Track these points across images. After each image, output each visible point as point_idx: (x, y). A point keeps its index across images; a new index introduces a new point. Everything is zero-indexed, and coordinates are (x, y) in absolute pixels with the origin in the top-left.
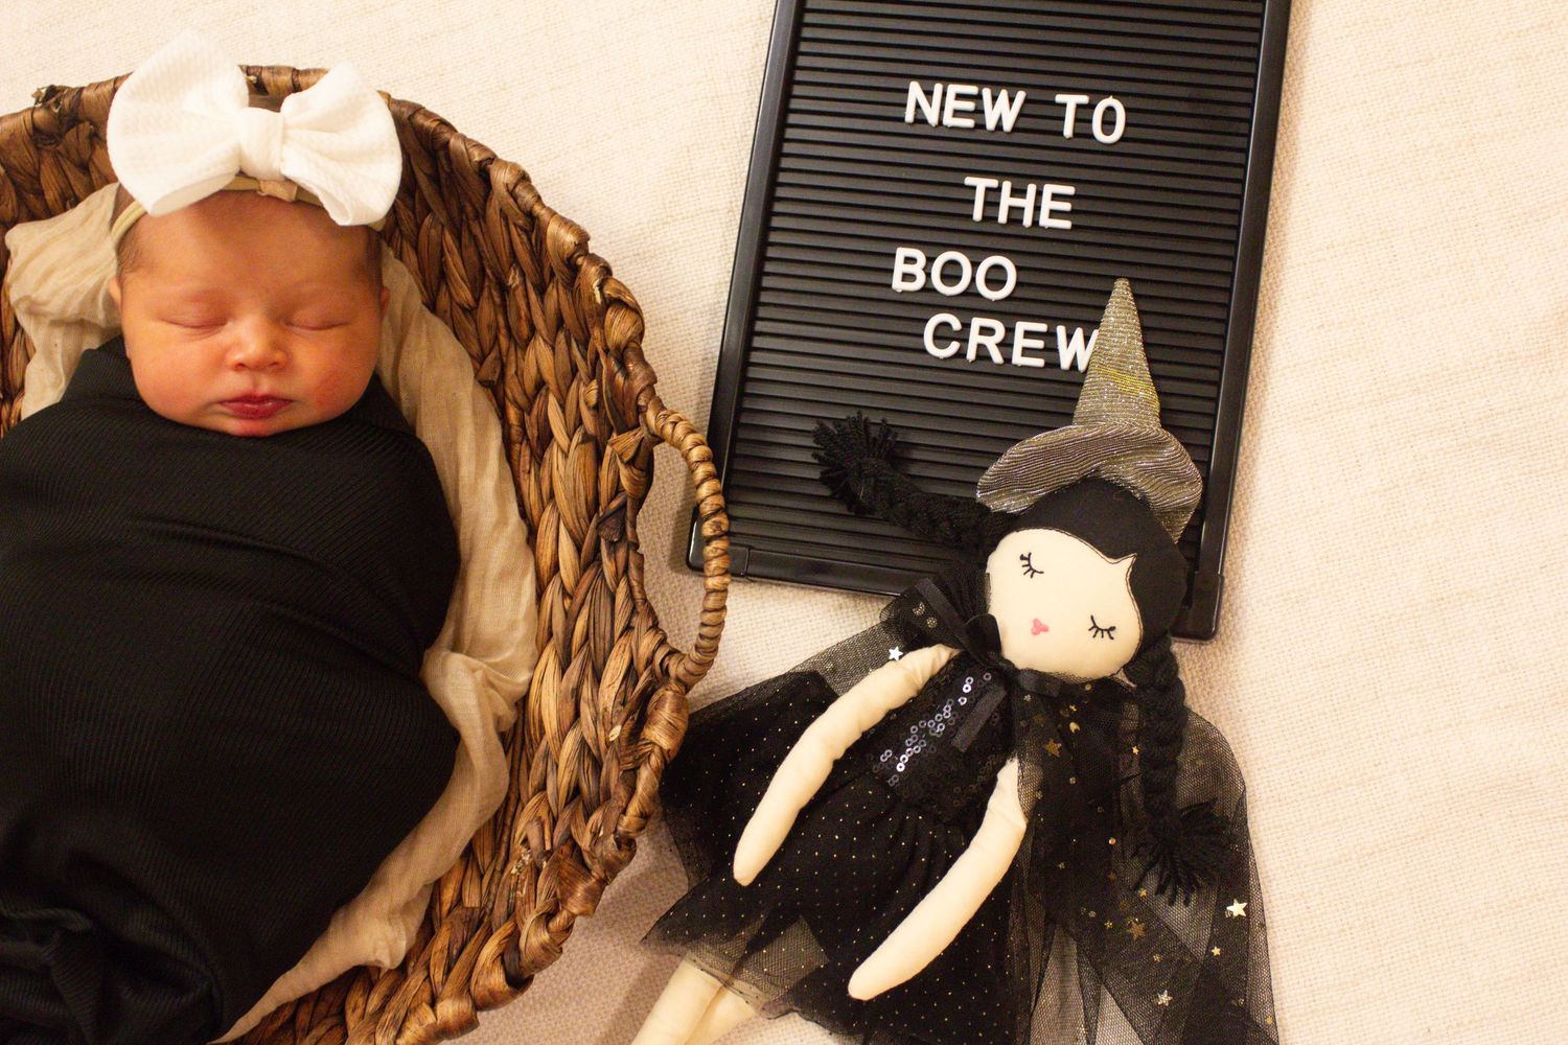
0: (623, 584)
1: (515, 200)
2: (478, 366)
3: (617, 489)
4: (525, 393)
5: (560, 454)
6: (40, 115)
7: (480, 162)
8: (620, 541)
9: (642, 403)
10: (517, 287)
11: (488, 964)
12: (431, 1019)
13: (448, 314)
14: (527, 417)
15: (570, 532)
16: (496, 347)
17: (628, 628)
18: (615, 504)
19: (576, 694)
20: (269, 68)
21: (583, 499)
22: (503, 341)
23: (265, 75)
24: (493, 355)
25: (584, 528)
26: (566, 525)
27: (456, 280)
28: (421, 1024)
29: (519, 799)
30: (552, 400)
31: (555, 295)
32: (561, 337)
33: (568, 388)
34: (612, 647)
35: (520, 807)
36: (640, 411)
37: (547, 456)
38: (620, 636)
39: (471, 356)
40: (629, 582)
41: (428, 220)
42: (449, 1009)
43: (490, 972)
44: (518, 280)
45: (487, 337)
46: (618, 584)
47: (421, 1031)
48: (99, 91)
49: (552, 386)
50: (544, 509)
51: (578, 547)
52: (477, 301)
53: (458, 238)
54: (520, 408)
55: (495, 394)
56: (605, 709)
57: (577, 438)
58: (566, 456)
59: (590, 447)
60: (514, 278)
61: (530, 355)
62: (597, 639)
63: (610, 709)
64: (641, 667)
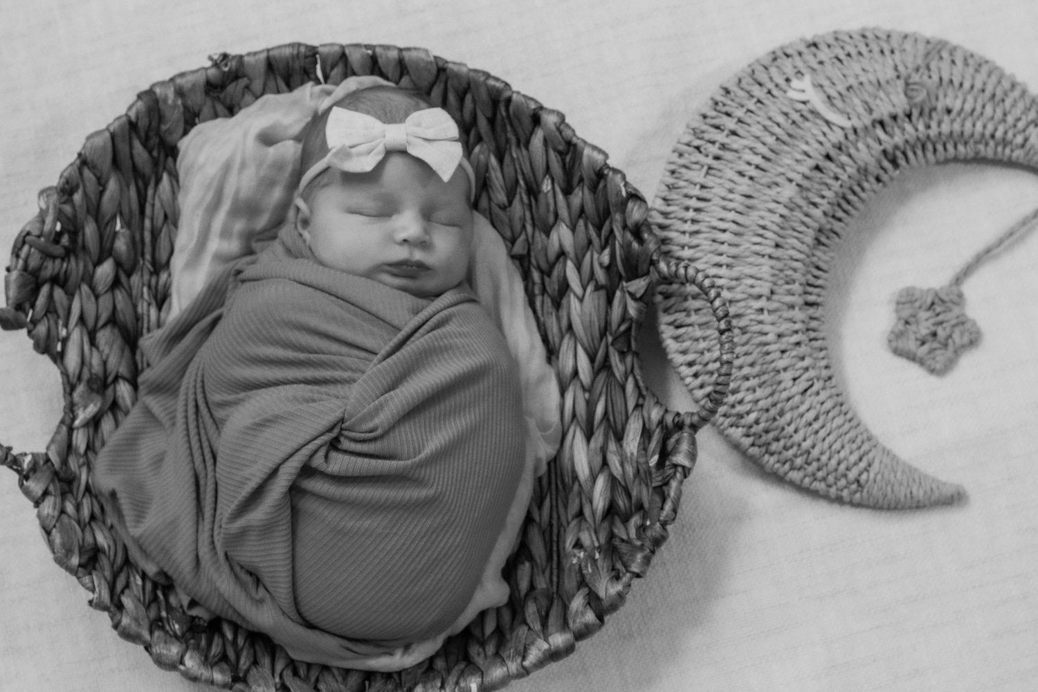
0: (631, 381)
1: (561, 133)
2: (510, 245)
3: (624, 317)
4: (547, 260)
5: (576, 300)
6: (213, 72)
7: (535, 110)
8: (628, 351)
9: (655, 257)
10: (548, 192)
11: (581, 609)
12: (546, 646)
13: (488, 212)
14: (547, 279)
15: (585, 350)
16: (524, 233)
17: (638, 406)
18: (623, 328)
19: (604, 451)
20: (381, 46)
21: (597, 327)
22: (529, 228)
23: (378, 50)
24: (523, 237)
25: (597, 345)
26: (583, 346)
27: (497, 189)
28: (540, 650)
29: (560, 525)
30: (570, 264)
31: (580, 196)
32: (581, 222)
33: (584, 256)
34: (627, 418)
35: (562, 529)
36: (653, 263)
37: (564, 302)
38: (633, 411)
39: (504, 238)
40: (635, 377)
41: (477, 149)
42: (559, 639)
43: (583, 614)
44: (550, 187)
45: (518, 226)
46: (626, 379)
47: (540, 655)
48: (257, 57)
49: (572, 255)
50: (562, 338)
51: (592, 360)
52: (510, 203)
53: (501, 160)
54: (542, 272)
55: (522, 265)
56: (632, 454)
57: (590, 289)
58: (581, 300)
59: (602, 293)
60: (547, 185)
61: (554, 236)
62: (616, 414)
63: (635, 454)
64: (654, 426)
